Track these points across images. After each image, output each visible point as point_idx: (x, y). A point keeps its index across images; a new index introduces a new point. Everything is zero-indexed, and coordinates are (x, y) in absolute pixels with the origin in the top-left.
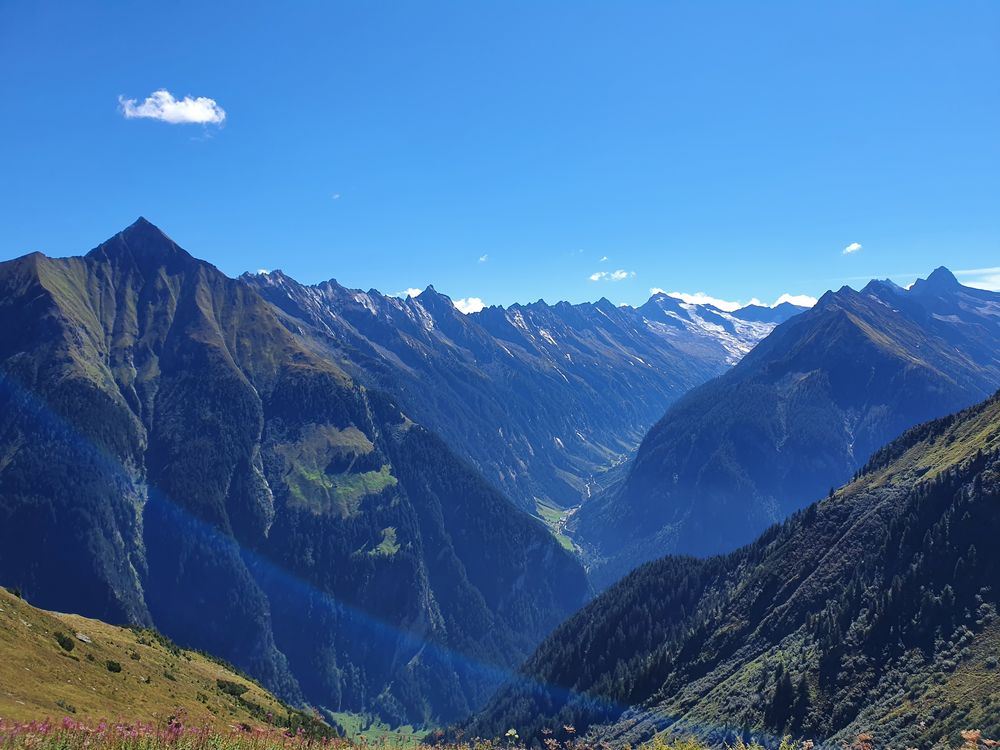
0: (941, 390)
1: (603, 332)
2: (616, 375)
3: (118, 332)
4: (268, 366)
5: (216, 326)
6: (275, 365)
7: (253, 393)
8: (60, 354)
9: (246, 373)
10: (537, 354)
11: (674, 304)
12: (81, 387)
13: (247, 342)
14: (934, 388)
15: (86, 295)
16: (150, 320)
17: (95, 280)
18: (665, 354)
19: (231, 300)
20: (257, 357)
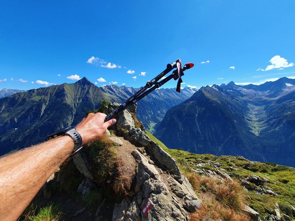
0: (215, 105)
1: (173, 93)
2: (174, 101)
3: (76, 95)
4: (98, 101)
5: (92, 94)
6: (99, 101)
7: (94, 105)
8: (64, 99)
9: (94, 102)
10: (160, 97)
11: (189, 88)
12: (65, 104)
13: (96, 97)
14: (214, 105)
15: (73, 89)
16: (82, 93)
17: (75, 87)
18: (184, 97)
19: (95, 90)
20: (97, 99)
